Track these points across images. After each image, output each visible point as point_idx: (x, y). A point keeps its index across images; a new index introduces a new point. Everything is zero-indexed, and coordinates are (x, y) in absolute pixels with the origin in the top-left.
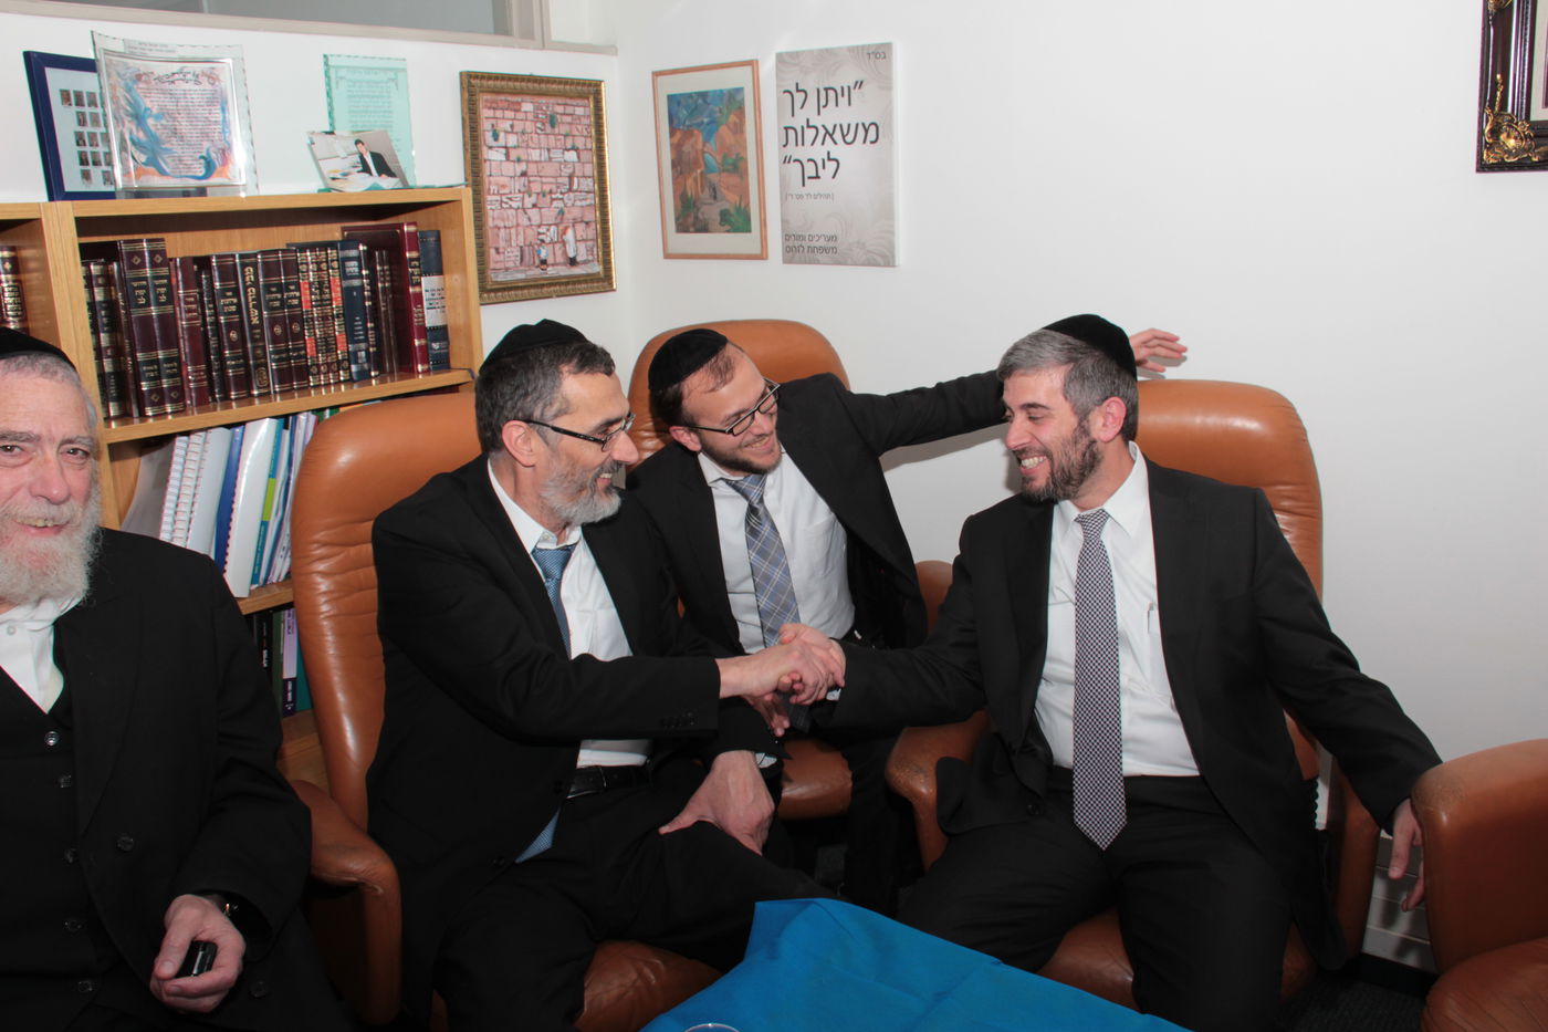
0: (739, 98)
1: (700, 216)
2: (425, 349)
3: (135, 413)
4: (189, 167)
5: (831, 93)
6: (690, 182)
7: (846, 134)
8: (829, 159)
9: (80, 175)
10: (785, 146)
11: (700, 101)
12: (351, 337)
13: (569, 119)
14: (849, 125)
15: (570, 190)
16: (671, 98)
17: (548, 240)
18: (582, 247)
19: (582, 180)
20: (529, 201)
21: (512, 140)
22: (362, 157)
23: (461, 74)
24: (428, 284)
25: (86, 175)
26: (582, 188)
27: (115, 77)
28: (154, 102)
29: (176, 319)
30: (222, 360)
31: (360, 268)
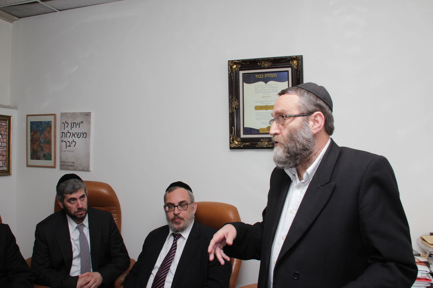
0: (50, 124)
1: (38, 155)
5: (75, 124)
6: (35, 146)
7: (78, 135)
8: (73, 142)
10: (62, 137)
11: (40, 124)
14: (79, 133)
16: (31, 122)
19: (2, 143)
26: (3, 145)
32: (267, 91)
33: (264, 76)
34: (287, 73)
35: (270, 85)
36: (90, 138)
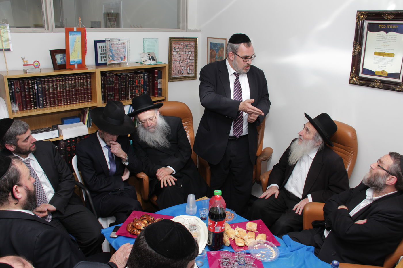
0: (223, 45)
2: (158, 92)
4: (118, 59)
6: (213, 60)
11: (216, 45)
12: (144, 90)
13: (190, 45)
15: (189, 59)
16: (210, 43)
17: (184, 69)
18: (191, 70)
19: (192, 57)
20: (181, 62)
21: (178, 50)
22: (150, 58)
23: (169, 38)
25: (102, 60)
26: (192, 59)
27: (108, 45)
28: (114, 48)
29: (114, 86)
30: (122, 93)
31: (147, 77)
32: (386, 40)
33: (386, 27)
35: (390, 35)
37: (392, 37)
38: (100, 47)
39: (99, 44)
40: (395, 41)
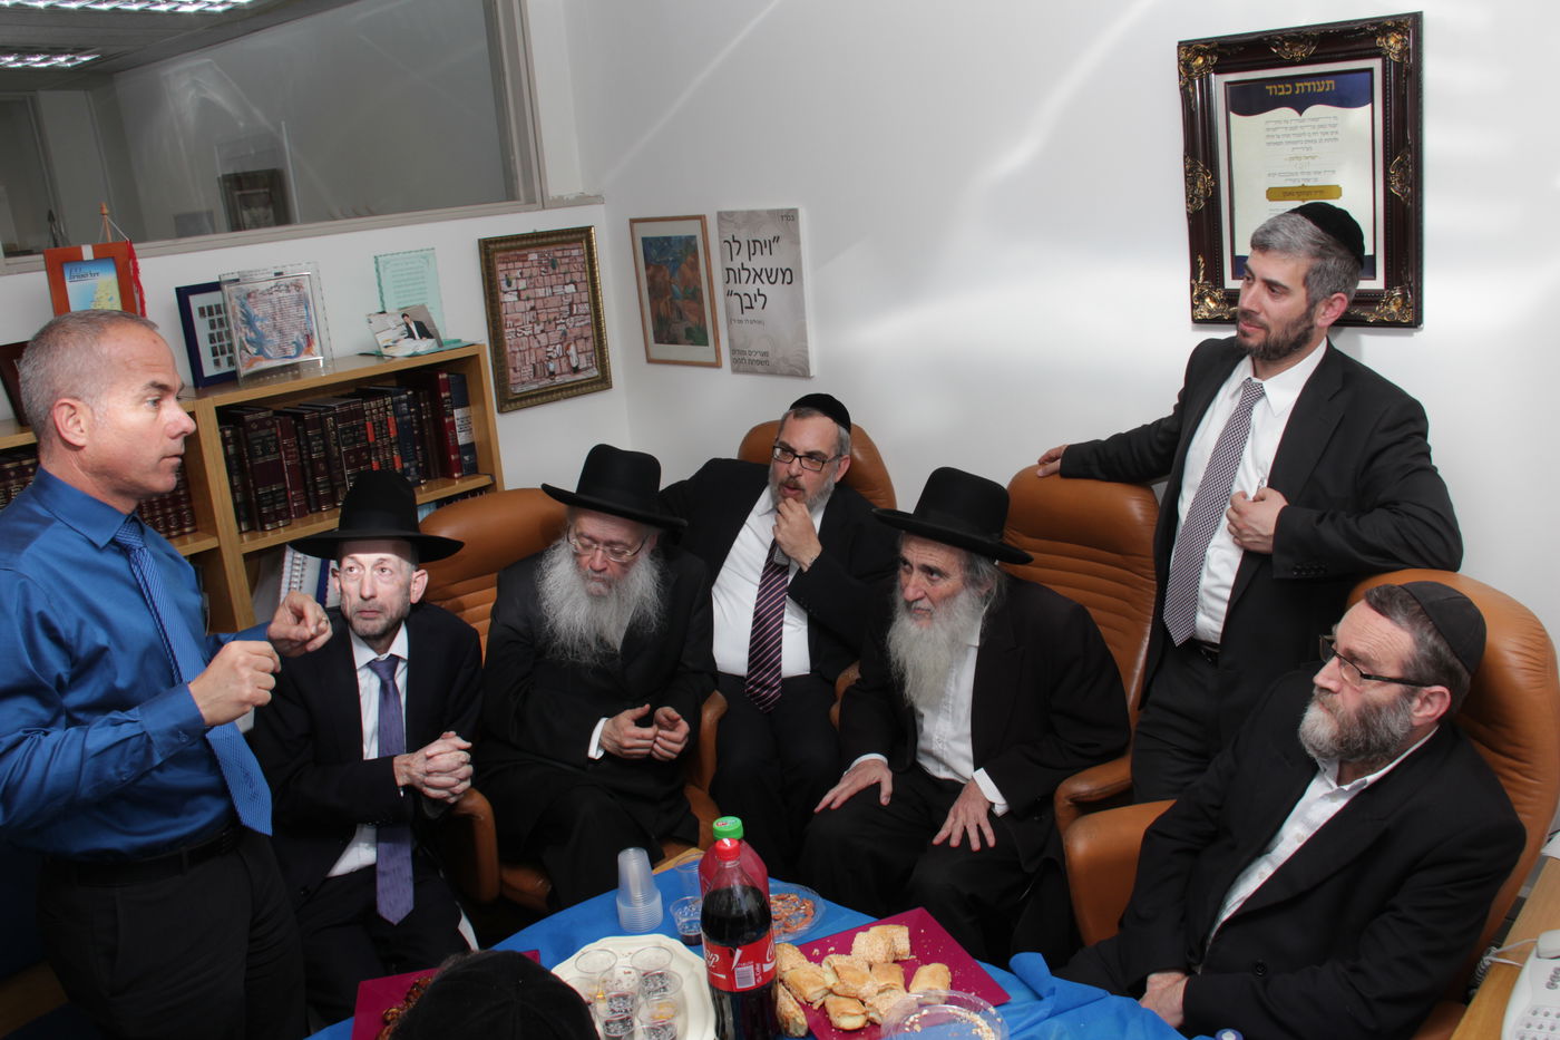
0: (693, 243)
1: (672, 331)
2: (460, 460)
3: (258, 528)
4: (285, 351)
5: (758, 244)
6: (662, 305)
7: (771, 276)
8: (759, 294)
9: (212, 363)
10: (728, 282)
11: (666, 244)
12: (403, 461)
13: (567, 260)
14: (771, 270)
16: (645, 240)
17: (554, 356)
18: (583, 357)
19: (580, 306)
20: (538, 329)
21: (522, 284)
22: (407, 326)
23: (479, 240)
24: (458, 413)
25: (217, 363)
26: (581, 311)
27: (234, 300)
28: (259, 310)
29: (281, 461)
30: (315, 484)
31: (409, 408)
32: (1303, 138)
33: (1294, 88)
34: (1368, 75)
35: (1313, 120)
36: (802, 284)
37: (1321, 126)
38: (202, 311)
39: (196, 302)
40: (1336, 139)
